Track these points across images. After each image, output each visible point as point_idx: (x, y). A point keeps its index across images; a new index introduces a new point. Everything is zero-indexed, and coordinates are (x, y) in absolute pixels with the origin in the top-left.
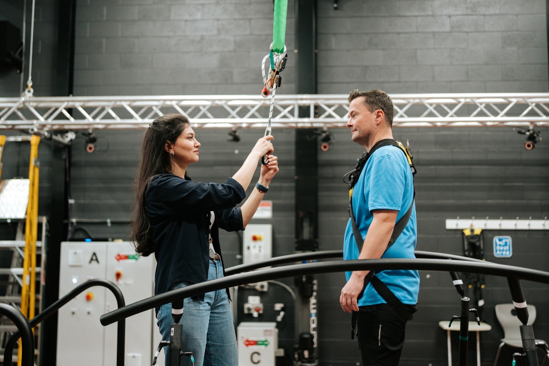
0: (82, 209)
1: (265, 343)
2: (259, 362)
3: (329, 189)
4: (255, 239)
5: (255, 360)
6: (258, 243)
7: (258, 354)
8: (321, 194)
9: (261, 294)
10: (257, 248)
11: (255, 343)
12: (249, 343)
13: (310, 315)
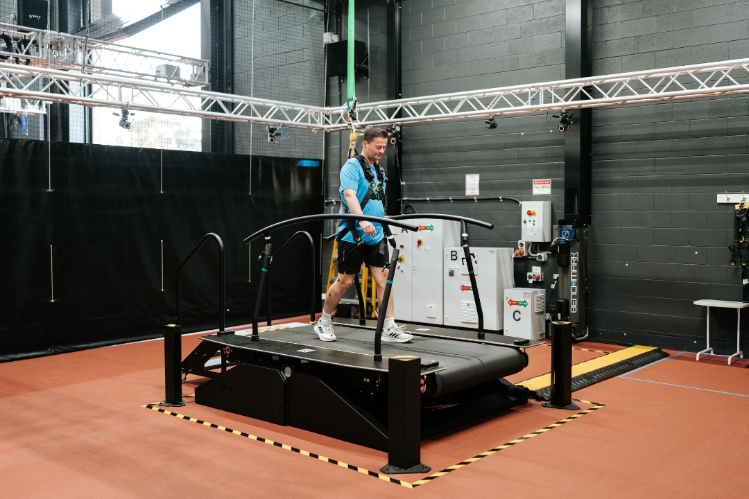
0: (411, 189)
1: (524, 304)
2: (520, 319)
3: (602, 165)
4: (530, 213)
5: (517, 318)
6: (532, 218)
7: (520, 313)
8: (594, 170)
9: (542, 264)
10: (532, 222)
11: (517, 303)
12: (512, 303)
13: (570, 283)
